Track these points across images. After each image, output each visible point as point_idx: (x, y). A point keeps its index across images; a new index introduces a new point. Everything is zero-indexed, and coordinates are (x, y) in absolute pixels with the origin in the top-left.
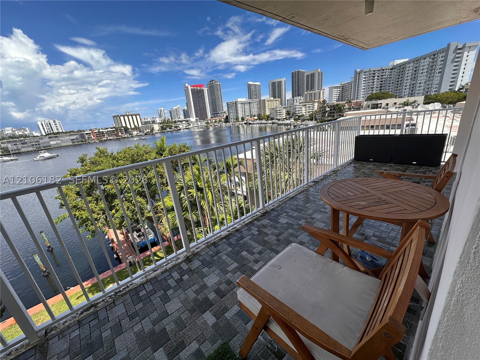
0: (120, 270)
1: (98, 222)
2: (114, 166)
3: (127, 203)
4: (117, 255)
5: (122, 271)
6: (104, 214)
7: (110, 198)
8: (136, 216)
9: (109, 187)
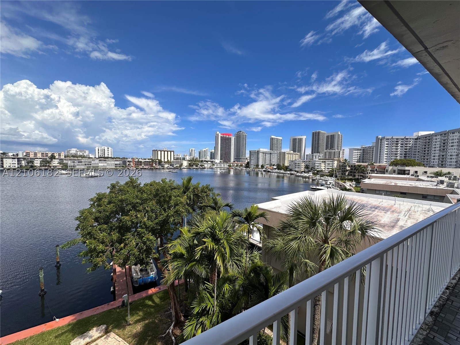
0: (110, 310)
1: (103, 255)
2: (137, 198)
3: (137, 239)
4: (114, 288)
5: (112, 312)
6: (112, 246)
7: (123, 229)
8: (142, 255)
9: (127, 218)
